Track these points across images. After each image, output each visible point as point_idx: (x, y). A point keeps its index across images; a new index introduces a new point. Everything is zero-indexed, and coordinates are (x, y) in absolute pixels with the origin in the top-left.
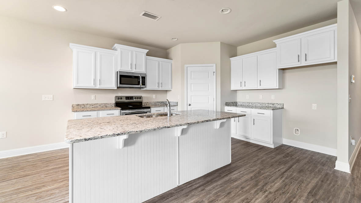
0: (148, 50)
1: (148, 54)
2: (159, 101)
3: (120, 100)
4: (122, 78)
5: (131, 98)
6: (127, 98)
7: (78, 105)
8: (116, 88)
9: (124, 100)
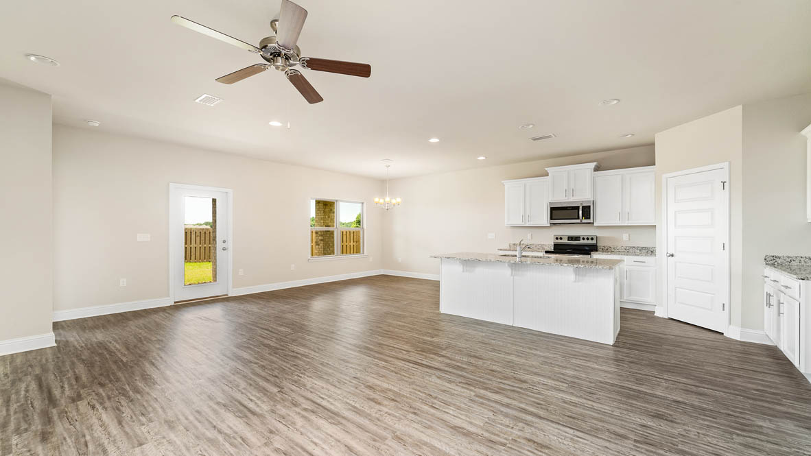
0: (595, 163)
1: (597, 169)
2: (636, 246)
3: (559, 241)
4: (554, 211)
5: (577, 238)
6: (570, 238)
7: (514, 244)
8: (549, 225)
9: (565, 241)
